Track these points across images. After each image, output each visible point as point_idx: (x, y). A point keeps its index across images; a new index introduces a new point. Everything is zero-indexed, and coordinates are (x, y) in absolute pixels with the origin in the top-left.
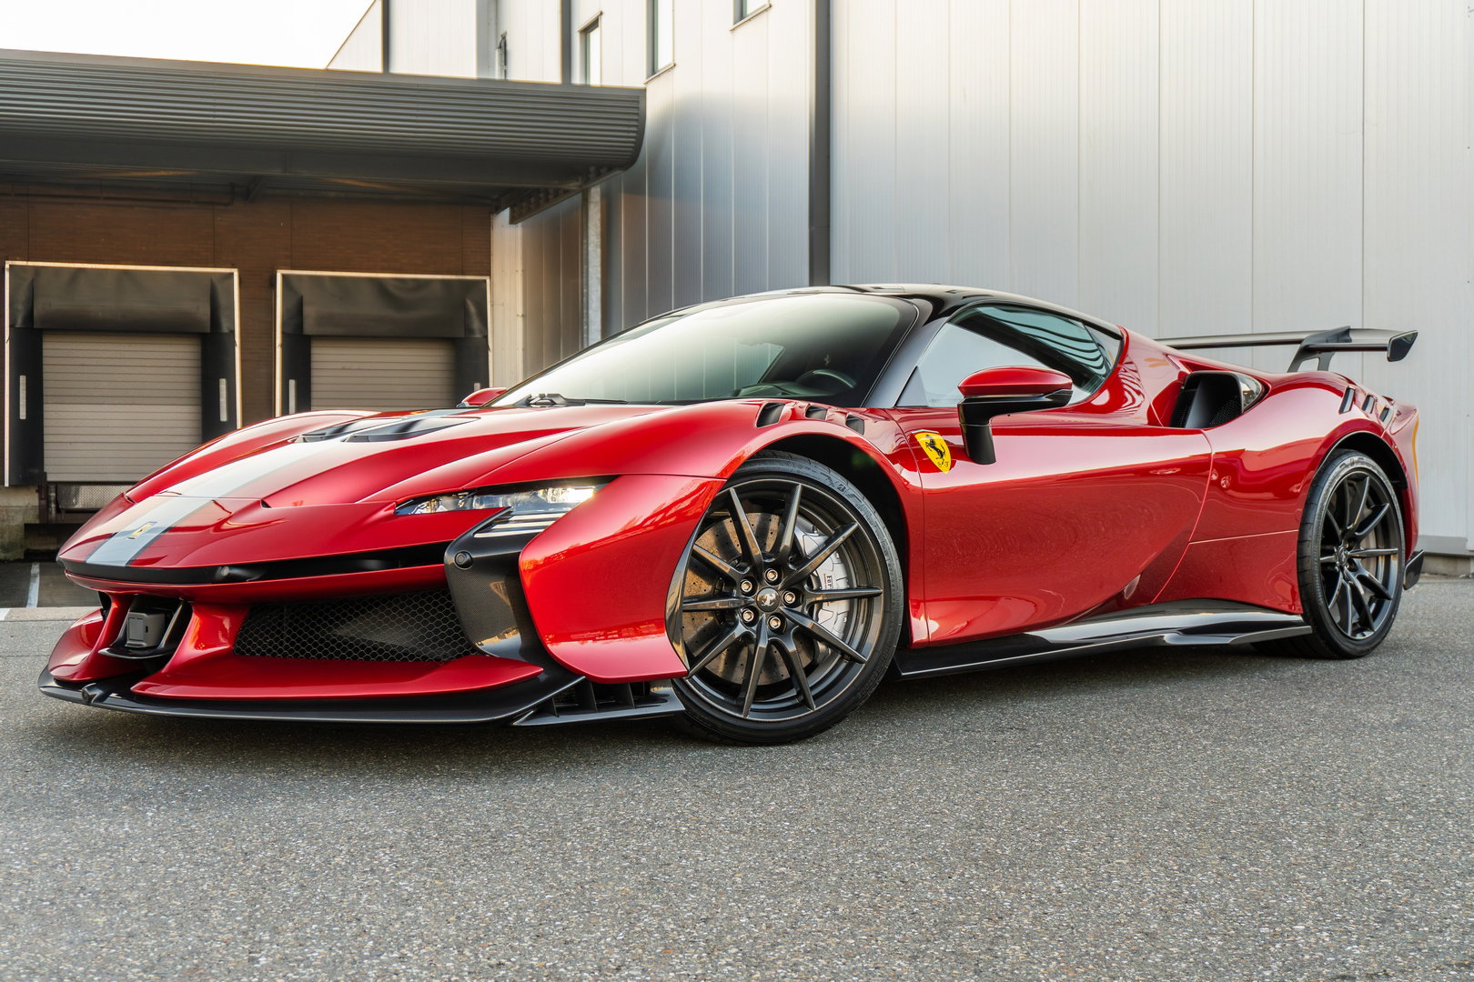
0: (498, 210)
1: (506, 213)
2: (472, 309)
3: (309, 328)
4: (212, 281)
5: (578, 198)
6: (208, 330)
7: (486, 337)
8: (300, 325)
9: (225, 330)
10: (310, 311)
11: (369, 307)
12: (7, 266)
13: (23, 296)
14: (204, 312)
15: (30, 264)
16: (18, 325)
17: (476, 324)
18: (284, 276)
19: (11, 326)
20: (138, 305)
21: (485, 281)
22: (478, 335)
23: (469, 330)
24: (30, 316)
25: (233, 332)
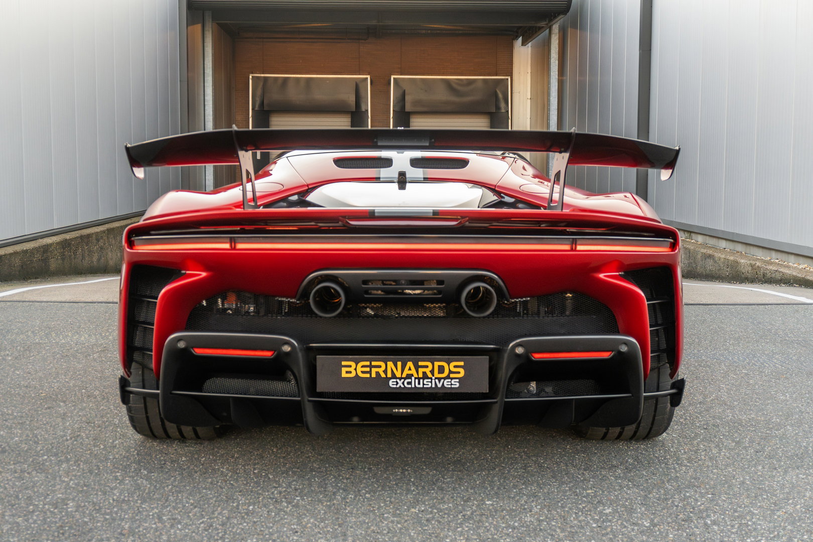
0: (517, 38)
1: (520, 39)
2: (500, 96)
3: (408, 108)
4: (356, 82)
5: (547, 31)
6: (354, 110)
7: (508, 111)
8: (404, 106)
9: (363, 110)
10: (408, 98)
11: (442, 95)
12: (251, 77)
13: (259, 92)
14: (352, 99)
15: (262, 75)
16: (256, 109)
17: (502, 105)
18: (394, 78)
19: (253, 109)
20: (319, 96)
21: (508, 79)
22: (503, 111)
23: (498, 108)
24: (262, 104)
25: (367, 111)
